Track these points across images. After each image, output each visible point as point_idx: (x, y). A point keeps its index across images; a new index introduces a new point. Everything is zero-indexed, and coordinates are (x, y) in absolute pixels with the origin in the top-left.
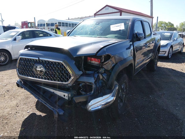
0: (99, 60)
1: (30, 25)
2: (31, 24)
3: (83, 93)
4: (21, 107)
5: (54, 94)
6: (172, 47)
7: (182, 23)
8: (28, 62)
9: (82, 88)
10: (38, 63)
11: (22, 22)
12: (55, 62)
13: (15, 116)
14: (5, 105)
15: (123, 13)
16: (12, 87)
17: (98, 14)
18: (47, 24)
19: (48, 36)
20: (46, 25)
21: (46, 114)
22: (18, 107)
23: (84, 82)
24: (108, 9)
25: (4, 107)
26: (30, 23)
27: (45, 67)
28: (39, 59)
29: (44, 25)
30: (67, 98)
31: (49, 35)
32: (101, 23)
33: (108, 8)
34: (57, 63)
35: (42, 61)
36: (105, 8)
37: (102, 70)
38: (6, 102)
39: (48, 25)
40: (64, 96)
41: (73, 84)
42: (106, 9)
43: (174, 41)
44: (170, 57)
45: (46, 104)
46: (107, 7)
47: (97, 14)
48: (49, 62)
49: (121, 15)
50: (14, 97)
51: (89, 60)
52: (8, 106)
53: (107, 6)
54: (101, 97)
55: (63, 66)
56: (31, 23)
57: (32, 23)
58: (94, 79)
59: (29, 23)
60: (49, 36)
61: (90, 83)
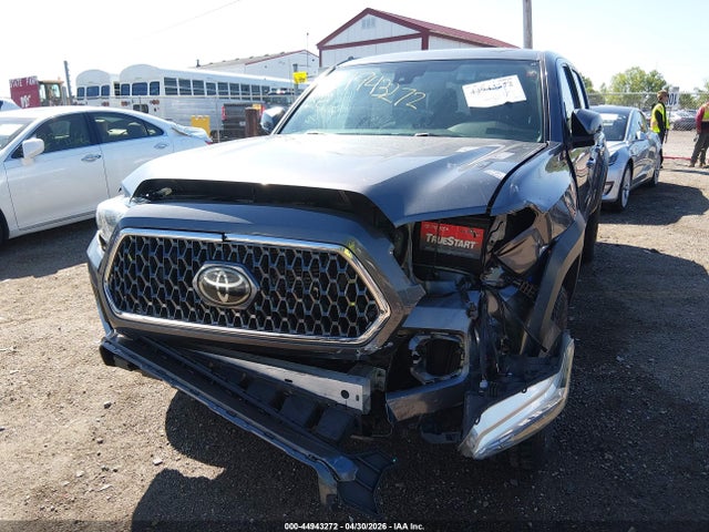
0: (480, 233)
1: (42, 93)
2: (46, 88)
3: (426, 377)
4: (118, 445)
5: (292, 386)
6: (630, 164)
7: (621, 75)
8: (153, 254)
9: (416, 358)
10: (218, 258)
11: (13, 82)
12: (290, 251)
13: (106, 486)
14: (40, 440)
15: (432, 40)
16: (44, 358)
17: (331, 43)
18: (117, 86)
19: (149, 135)
20: (112, 90)
21: (222, 470)
22: (101, 442)
23: (427, 331)
24: (373, 23)
25: (38, 451)
26: (43, 86)
27: (256, 276)
28: (224, 238)
29: (106, 90)
30: (359, 406)
31: (152, 131)
32: (417, 78)
33: (373, 20)
34: (300, 255)
35: (241, 247)
36: (360, 21)
37: (494, 276)
38: (40, 425)
39: (121, 90)
40: (345, 394)
41: (386, 343)
42: (363, 26)
43: (633, 142)
44: (624, 202)
45: (272, 438)
46: (369, 16)
47: (327, 44)
48: (273, 250)
49: (425, 46)
50: (70, 402)
51: (429, 235)
52: (57, 443)
53: (368, 11)
54: (520, 394)
55: (342, 267)
56: (48, 85)
57: (52, 84)
58: (469, 316)
59: (41, 83)
60: (153, 135)
61: (452, 333)
